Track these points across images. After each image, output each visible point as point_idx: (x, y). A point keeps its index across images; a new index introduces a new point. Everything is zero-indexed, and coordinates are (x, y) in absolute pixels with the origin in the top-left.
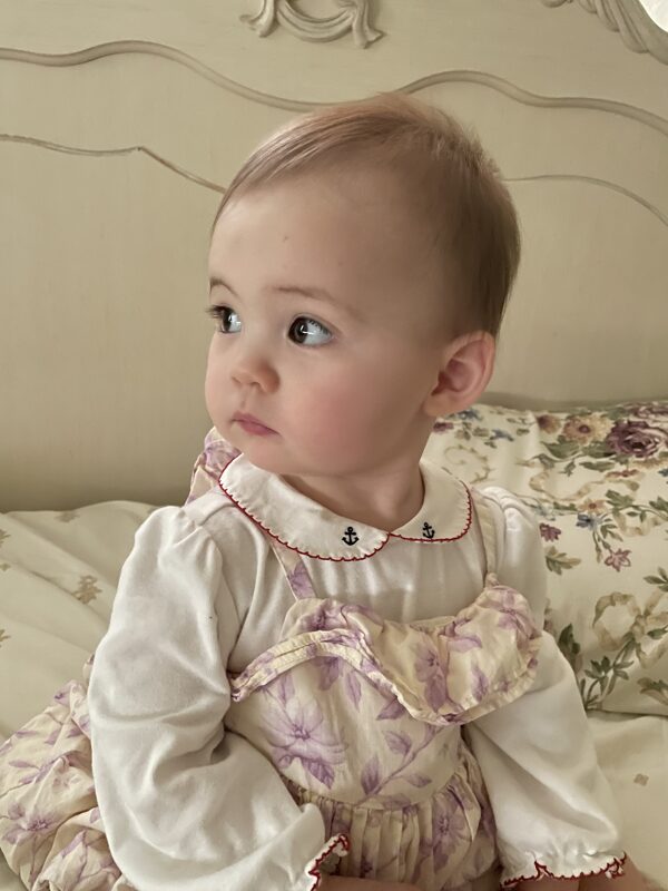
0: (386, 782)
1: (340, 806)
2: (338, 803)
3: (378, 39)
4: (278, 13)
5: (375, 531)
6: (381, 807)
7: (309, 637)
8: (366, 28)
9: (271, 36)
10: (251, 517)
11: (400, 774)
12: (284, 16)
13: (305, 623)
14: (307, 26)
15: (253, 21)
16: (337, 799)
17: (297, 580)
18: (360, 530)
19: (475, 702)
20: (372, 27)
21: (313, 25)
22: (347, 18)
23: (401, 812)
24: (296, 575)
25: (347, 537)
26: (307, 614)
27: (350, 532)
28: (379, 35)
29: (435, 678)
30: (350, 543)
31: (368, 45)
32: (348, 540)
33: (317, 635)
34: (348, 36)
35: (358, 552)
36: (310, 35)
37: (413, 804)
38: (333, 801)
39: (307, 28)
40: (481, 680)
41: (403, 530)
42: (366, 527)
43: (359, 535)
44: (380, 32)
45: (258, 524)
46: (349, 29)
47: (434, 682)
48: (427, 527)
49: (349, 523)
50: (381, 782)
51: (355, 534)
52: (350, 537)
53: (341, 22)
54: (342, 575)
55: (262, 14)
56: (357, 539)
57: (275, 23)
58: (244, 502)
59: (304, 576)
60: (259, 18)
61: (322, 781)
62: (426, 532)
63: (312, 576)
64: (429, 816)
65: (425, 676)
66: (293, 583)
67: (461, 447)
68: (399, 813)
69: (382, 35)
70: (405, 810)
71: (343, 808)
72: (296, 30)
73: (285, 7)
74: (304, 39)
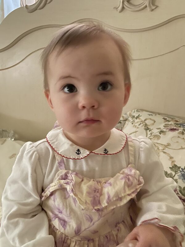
0: (83, 232)
1: (67, 237)
2: (67, 236)
3: (155, 8)
4: (124, 5)
5: (86, 151)
6: (80, 239)
7: (60, 181)
8: (151, 5)
9: (122, 12)
10: (50, 145)
11: (88, 229)
12: (126, 6)
13: (60, 177)
14: (133, 7)
15: (117, 9)
16: (67, 235)
17: (60, 164)
18: (82, 150)
19: (106, 204)
20: (153, 4)
21: (135, 7)
22: (145, 3)
23: (87, 241)
24: (60, 163)
25: (77, 152)
26: (61, 175)
27: (78, 150)
28: (156, 7)
29: (95, 196)
30: (78, 154)
31: (152, 10)
32: (77, 153)
33: (62, 181)
34: (146, 9)
35: (80, 157)
36: (134, 10)
37: (91, 239)
38: (65, 235)
39: (132, 8)
40: (109, 197)
41: (96, 151)
42: (84, 149)
43: (81, 152)
44: (156, 6)
45: (52, 147)
46: (146, 7)
47: (95, 198)
48: (105, 150)
49: (79, 148)
50: (81, 231)
51: (80, 151)
52: (78, 152)
53: (143, 5)
54: (75, 164)
55: (119, 6)
56: (80, 153)
57: (123, 8)
58: (50, 141)
59: (63, 163)
60: (118, 7)
61: (63, 227)
62: (105, 152)
63: (65, 163)
64: (97, 243)
65: (92, 196)
66: (59, 165)
67: (179, 137)
68: (86, 242)
69: (157, 7)
70: (88, 241)
71: (68, 238)
72: (129, 9)
73: (126, 3)
74: (132, 11)
